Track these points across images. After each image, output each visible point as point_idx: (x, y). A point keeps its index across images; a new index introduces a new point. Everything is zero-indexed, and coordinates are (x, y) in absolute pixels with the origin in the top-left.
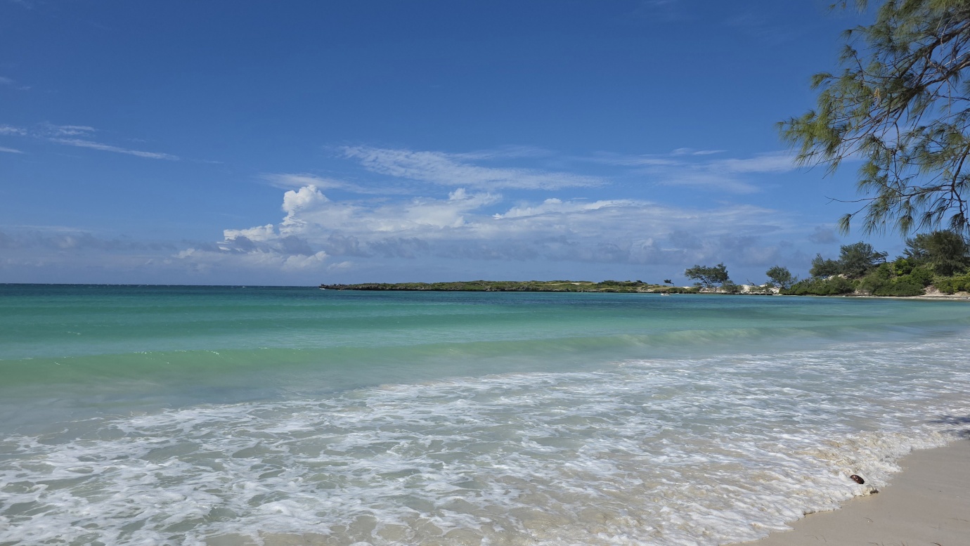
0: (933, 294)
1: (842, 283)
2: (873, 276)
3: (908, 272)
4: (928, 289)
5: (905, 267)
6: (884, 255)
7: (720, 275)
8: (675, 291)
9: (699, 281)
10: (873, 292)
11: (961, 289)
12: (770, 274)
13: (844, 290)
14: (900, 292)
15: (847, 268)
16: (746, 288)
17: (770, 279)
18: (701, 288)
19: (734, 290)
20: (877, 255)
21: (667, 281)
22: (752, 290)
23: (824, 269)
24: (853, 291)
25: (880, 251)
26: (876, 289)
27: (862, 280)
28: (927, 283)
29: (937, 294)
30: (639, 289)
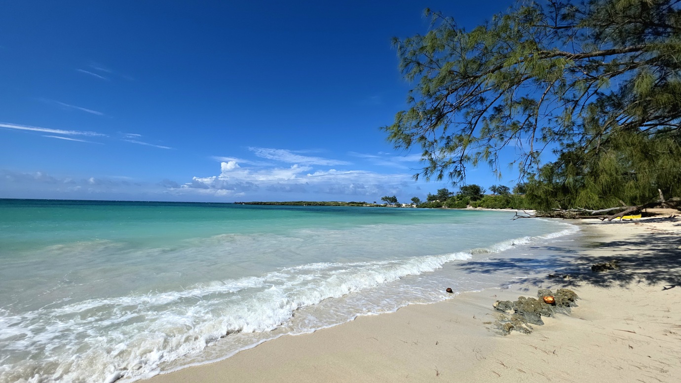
0: (470, 208)
1: (438, 203)
2: (449, 201)
3: (461, 199)
4: (468, 206)
5: (460, 198)
6: (453, 193)
7: (394, 200)
8: (377, 206)
9: (386, 202)
10: (449, 207)
11: (479, 206)
12: (413, 200)
13: (439, 206)
14: (458, 207)
15: (440, 198)
16: (404, 205)
17: (412, 202)
18: (387, 205)
19: (399, 206)
20: (450, 193)
21: (375, 202)
22: (406, 206)
23: (431, 198)
24: (442, 206)
25: (452, 192)
27: (445, 202)
28: (468, 204)
29: (471, 208)
30: (364, 205)
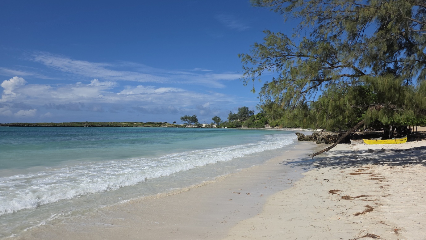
0: (268, 127)
1: (237, 123)
2: (249, 120)
3: (260, 119)
5: (260, 116)
7: (194, 119)
8: (176, 126)
9: (186, 122)
10: (248, 127)
11: (277, 125)
13: (238, 126)
14: (257, 127)
15: (241, 117)
17: (213, 121)
18: (187, 125)
19: (199, 126)
20: (251, 112)
21: (174, 122)
22: (206, 126)
23: (232, 117)
24: (241, 126)
26: (249, 125)
27: (245, 122)
28: (266, 123)
30: (162, 126)
